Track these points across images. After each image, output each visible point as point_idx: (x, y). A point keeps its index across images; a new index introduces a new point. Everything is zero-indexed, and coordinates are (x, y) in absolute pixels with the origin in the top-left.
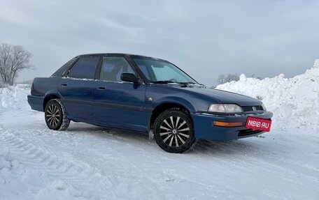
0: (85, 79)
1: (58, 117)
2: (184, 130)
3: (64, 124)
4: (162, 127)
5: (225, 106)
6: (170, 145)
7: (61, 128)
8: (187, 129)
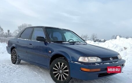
0: (25, 39)
1: (15, 58)
2: (66, 71)
3: (17, 61)
4: (54, 68)
5: (89, 58)
6: (58, 79)
7: (16, 63)
8: (67, 71)
